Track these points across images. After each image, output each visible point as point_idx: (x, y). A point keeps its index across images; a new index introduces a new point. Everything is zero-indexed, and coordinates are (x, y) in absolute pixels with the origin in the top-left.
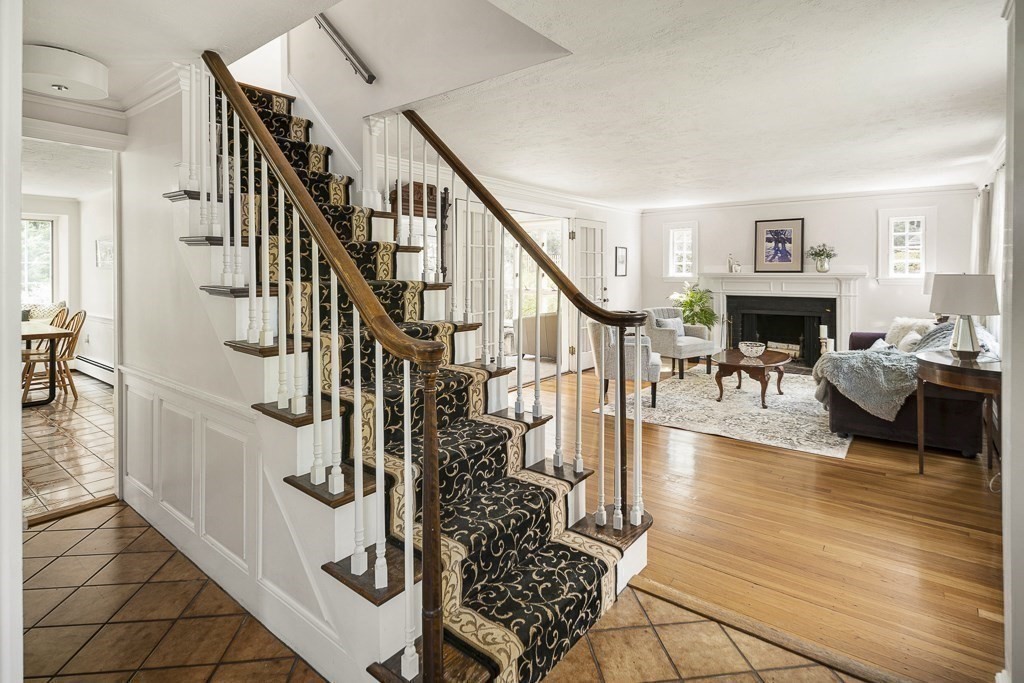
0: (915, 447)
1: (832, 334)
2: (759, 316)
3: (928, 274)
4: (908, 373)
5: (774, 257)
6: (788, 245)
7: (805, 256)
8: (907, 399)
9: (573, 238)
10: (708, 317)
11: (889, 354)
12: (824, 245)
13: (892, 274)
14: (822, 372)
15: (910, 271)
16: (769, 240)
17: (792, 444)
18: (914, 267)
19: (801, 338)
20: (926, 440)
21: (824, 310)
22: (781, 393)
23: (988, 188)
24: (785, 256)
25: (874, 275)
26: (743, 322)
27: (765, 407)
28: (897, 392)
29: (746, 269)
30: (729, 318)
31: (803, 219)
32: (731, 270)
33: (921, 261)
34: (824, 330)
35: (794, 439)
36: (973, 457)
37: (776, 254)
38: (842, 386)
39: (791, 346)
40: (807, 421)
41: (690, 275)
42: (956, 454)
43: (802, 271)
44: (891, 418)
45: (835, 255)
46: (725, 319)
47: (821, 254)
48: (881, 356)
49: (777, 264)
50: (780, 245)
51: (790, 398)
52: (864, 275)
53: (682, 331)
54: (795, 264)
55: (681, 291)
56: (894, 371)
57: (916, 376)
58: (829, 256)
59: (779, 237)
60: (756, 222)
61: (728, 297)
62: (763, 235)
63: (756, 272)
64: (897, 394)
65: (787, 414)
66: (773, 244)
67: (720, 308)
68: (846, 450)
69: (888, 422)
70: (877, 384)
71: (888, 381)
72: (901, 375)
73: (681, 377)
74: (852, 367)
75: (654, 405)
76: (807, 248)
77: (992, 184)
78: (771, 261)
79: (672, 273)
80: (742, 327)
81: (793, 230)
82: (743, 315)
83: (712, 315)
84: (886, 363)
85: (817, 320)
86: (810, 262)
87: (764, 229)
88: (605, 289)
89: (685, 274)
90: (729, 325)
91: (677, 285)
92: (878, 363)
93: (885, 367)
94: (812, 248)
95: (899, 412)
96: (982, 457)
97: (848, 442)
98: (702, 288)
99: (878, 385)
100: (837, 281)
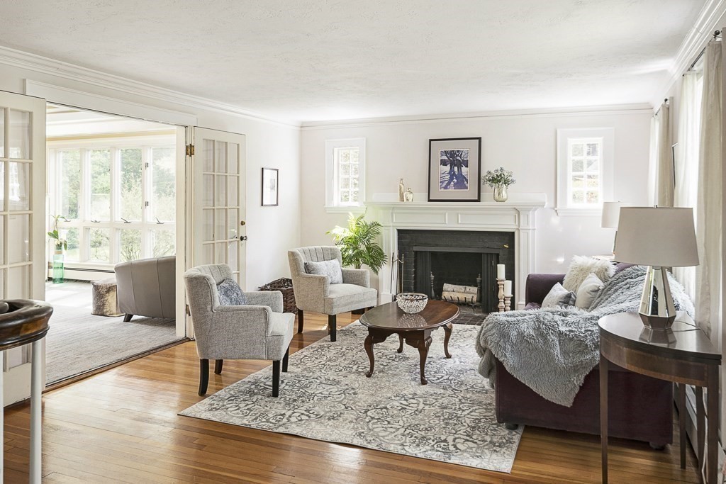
0: (597, 438)
1: (510, 275)
2: (433, 254)
3: (607, 205)
4: (588, 342)
5: (449, 184)
6: (464, 169)
7: (482, 183)
8: (587, 378)
9: (191, 154)
10: (375, 257)
11: (565, 315)
12: (502, 169)
13: (571, 204)
14: (486, 342)
15: (589, 201)
16: (444, 163)
17: (446, 451)
18: (592, 196)
19: (478, 279)
20: (610, 430)
21: (502, 247)
22: (448, 356)
23: (668, 103)
24: (461, 182)
25: (553, 205)
26: (415, 261)
27: (424, 382)
28: (575, 369)
29: (419, 197)
30: (400, 257)
31: (480, 139)
32: (402, 199)
33: (599, 189)
34: (501, 269)
35: (450, 439)
36: (662, 449)
37: (451, 179)
38: (510, 362)
39: (468, 288)
40: (473, 402)
41: (356, 204)
42: (643, 445)
43: (479, 200)
44: (568, 403)
45: (513, 181)
46: (396, 258)
47: (499, 179)
48: (557, 318)
49: (453, 193)
50: (456, 168)
51: (458, 363)
52: (542, 205)
53: (339, 277)
54: (471, 192)
55: (345, 224)
56: (571, 339)
57: (597, 347)
58: (507, 182)
59: (454, 160)
60: (431, 140)
61: (399, 231)
62: (437, 157)
63: (429, 201)
64: (576, 371)
65: (449, 392)
66: (448, 168)
67: (390, 246)
68: (514, 453)
69: (566, 408)
70: (550, 358)
71: (565, 353)
72: (579, 345)
73: (333, 339)
74: (521, 335)
75: (275, 393)
76: (484, 173)
77: (672, 98)
78: (446, 188)
79: (337, 202)
80: (415, 267)
81: (469, 150)
82: (416, 253)
83: (381, 254)
84: (563, 329)
85: (494, 257)
86: (487, 190)
87: (438, 148)
88: (243, 223)
89: (351, 203)
90: (400, 265)
91: (340, 216)
92: (553, 327)
93: (561, 334)
94: (489, 173)
95: (577, 395)
96: (674, 450)
97: (516, 437)
98: (369, 220)
99: (553, 360)
100: (514, 212)
